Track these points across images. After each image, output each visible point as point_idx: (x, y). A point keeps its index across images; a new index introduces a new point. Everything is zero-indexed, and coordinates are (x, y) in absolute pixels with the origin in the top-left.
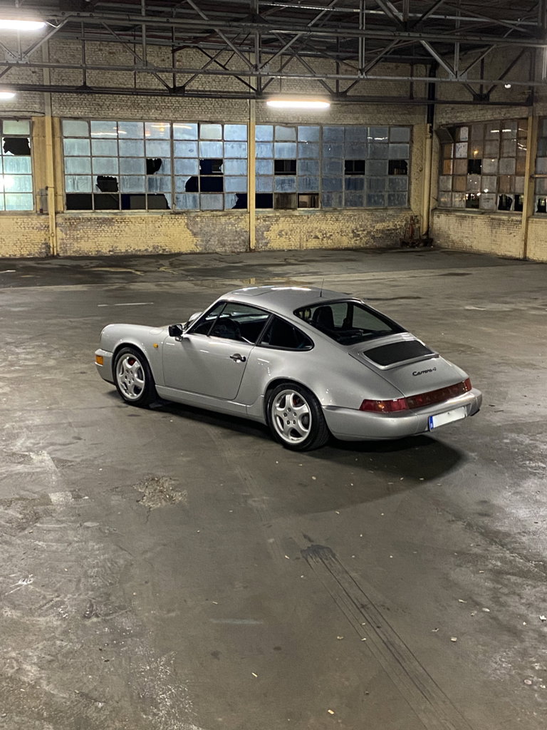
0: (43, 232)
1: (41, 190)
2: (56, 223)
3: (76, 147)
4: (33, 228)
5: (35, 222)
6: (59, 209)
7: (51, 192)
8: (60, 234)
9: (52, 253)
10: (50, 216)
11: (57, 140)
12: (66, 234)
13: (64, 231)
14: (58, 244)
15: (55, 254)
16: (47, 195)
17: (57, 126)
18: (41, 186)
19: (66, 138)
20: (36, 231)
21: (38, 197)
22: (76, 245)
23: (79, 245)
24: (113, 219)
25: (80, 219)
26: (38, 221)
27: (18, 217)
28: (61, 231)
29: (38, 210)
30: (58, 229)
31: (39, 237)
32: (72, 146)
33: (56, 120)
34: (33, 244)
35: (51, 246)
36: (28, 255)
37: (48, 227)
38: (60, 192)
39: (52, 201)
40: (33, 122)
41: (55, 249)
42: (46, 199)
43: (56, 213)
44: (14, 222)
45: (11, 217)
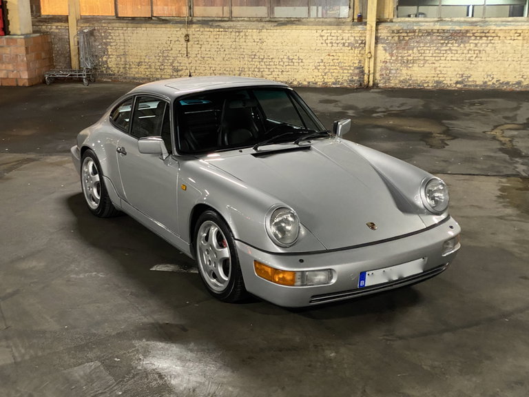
0: (357, 51)
2: (377, 38)
4: (344, 44)
5: (346, 36)
6: (386, 16)
8: (382, 54)
9: (366, 82)
10: (368, 27)
12: (392, 55)
13: (390, 49)
14: (378, 68)
15: (371, 83)
20: (346, 49)
22: (404, 71)
23: (409, 73)
24: (467, 31)
25: (414, 31)
26: (350, 34)
27: (324, 28)
28: (385, 50)
29: (356, 17)
30: (380, 46)
31: (350, 58)
34: (341, 67)
35: (366, 71)
36: (334, 83)
37: (365, 44)
39: (373, 3)
41: (371, 77)
43: (379, 22)
44: (318, 34)
45: (315, 27)
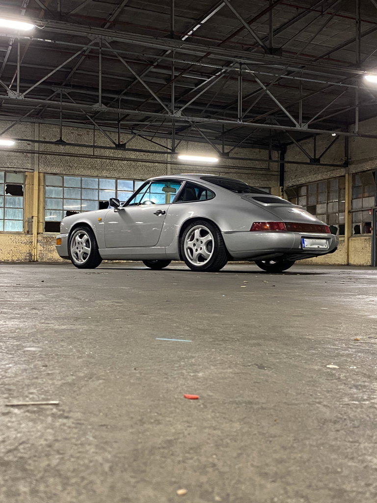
0: (28, 246)
1: (29, 219)
2: (37, 240)
3: (54, 192)
4: (22, 243)
5: (23, 239)
6: (40, 232)
7: (35, 220)
8: (40, 248)
9: (33, 259)
10: (33, 235)
11: (42, 187)
12: (44, 248)
13: (43, 245)
14: (38, 253)
15: (35, 260)
16: (32, 222)
17: (42, 178)
18: (28, 216)
19: (47, 186)
20: (23, 245)
21: (26, 223)
22: (50, 255)
23: (52, 255)
25: (53, 238)
26: (25, 239)
27: (12, 235)
28: (41, 245)
29: (26, 231)
30: (38, 244)
31: (25, 249)
32: (51, 192)
33: (42, 175)
34: (21, 253)
35: (33, 254)
36: (17, 260)
37: (32, 242)
38: (41, 220)
39: (35, 225)
40: (26, 176)
41: (35, 257)
42: (32, 225)
43: (38, 234)
44: (9, 238)
45: (8, 235)
